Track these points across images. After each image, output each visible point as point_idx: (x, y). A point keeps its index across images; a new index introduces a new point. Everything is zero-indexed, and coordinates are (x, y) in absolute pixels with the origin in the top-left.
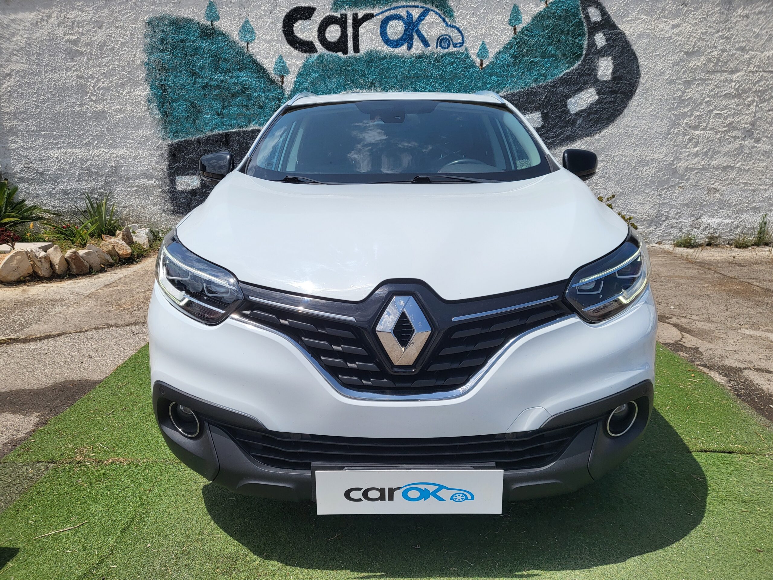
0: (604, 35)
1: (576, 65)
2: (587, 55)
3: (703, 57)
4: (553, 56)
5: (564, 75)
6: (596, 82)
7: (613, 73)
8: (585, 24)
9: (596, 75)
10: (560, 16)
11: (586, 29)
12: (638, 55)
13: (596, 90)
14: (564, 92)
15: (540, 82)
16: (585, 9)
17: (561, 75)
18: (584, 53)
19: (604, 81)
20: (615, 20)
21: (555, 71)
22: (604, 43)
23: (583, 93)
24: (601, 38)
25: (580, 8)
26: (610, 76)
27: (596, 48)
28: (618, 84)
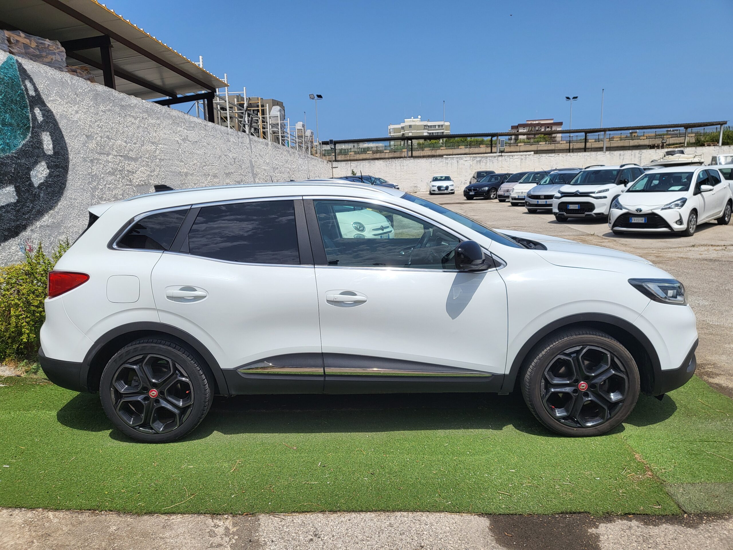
0: (41, 110)
1: (28, 138)
2: (33, 128)
3: (94, 141)
4: (11, 125)
5: (23, 146)
6: (45, 156)
7: (54, 148)
8: (26, 97)
9: (43, 149)
10: (8, 83)
11: (28, 101)
12: (64, 133)
13: (47, 163)
14: (26, 164)
15: (6, 152)
16: (23, 82)
17: (20, 146)
18: (31, 125)
19: (49, 155)
20: (44, 97)
21: (15, 142)
22: (42, 119)
23: (38, 166)
24: (39, 113)
25: (20, 79)
26: (52, 151)
27: (38, 122)
28: (58, 158)
